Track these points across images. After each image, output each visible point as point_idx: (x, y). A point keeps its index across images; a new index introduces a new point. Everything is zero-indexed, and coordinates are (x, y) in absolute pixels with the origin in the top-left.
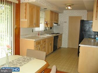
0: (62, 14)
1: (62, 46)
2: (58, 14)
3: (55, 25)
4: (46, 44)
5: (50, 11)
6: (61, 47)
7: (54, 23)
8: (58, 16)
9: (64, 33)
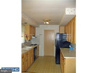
0: (39, 28)
1: (39, 54)
2: (35, 28)
3: (33, 37)
4: (28, 56)
5: (30, 25)
6: (39, 56)
7: (33, 36)
8: (35, 29)
9: (40, 44)
